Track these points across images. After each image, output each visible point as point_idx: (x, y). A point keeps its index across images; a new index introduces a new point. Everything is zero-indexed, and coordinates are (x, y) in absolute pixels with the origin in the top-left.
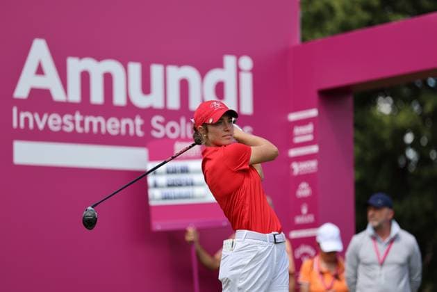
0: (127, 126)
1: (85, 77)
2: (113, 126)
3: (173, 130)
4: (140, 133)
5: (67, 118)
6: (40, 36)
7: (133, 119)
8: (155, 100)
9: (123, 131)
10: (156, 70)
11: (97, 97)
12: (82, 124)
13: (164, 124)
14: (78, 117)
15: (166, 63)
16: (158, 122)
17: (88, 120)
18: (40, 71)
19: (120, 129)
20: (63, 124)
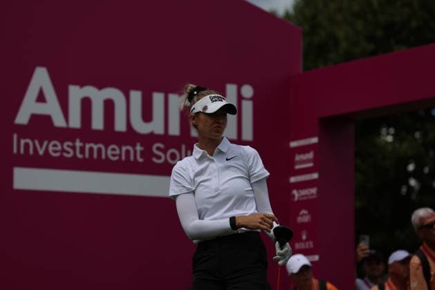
0: (128, 152)
6: (42, 65)
7: (134, 146)
10: (158, 98)
11: (98, 123)
13: (165, 151)
14: (78, 144)
15: (167, 91)
18: (41, 98)
19: (120, 155)
20: (63, 151)
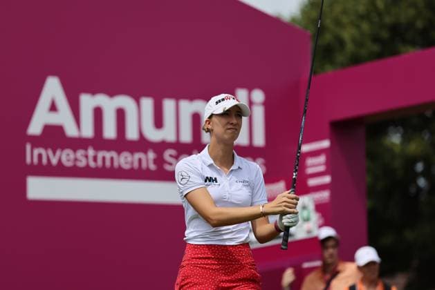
0: (140, 160)
1: (98, 113)
2: (125, 160)
4: (152, 167)
5: (80, 153)
6: (53, 74)
7: (146, 153)
8: (167, 134)
9: (136, 165)
10: (169, 105)
11: (110, 132)
12: (95, 159)
13: (177, 158)
14: (91, 152)
15: (178, 97)
16: (171, 156)
17: (101, 154)
18: (53, 108)
19: (132, 163)
20: (76, 160)
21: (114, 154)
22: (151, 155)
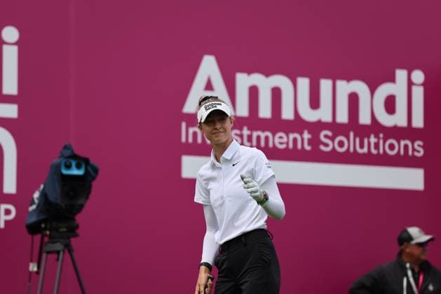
0: (295, 140)
1: (254, 92)
2: (280, 140)
3: (341, 144)
4: (308, 148)
6: (210, 53)
7: (301, 134)
8: (324, 114)
9: (291, 145)
10: (325, 85)
11: (265, 111)
12: (250, 138)
13: (332, 139)
14: (246, 132)
15: (335, 77)
16: (326, 136)
17: (255, 134)
18: (209, 86)
19: (287, 143)
21: (269, 134)
22: (306, 136)
